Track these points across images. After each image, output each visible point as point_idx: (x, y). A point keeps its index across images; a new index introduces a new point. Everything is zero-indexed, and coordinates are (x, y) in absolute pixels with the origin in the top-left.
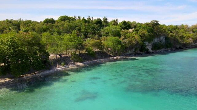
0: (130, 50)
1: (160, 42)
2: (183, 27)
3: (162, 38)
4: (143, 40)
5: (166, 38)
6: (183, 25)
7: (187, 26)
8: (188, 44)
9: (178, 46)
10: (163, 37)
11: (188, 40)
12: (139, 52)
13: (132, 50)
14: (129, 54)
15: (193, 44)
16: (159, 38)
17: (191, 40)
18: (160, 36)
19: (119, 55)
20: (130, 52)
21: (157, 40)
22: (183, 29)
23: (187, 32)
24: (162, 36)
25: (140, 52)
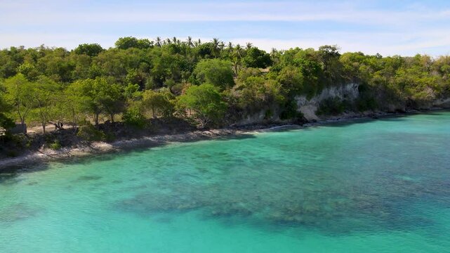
0: (251, 116)
1: (345, 96)
2: (417, 61)
3: (349, 87)
4: (287, 91)
5: (363, 88)
6: (418, 56)
7: (428, 58)
8: (422, 100)
9: (393, 107)
10: (352, 85)
11: (423, 92)
12: (278, 119)
13: (257, 115)
14: (247, 125)
15: (439, 102)
16: (341, 88)
17: (428, 93)
18: (344, 82)
19: (221, 127)
20: (249, 120)
21: (336, 93)
22: (417, 64)
23: (424, 73)
24: (350, 83)
25: (280, 121)
